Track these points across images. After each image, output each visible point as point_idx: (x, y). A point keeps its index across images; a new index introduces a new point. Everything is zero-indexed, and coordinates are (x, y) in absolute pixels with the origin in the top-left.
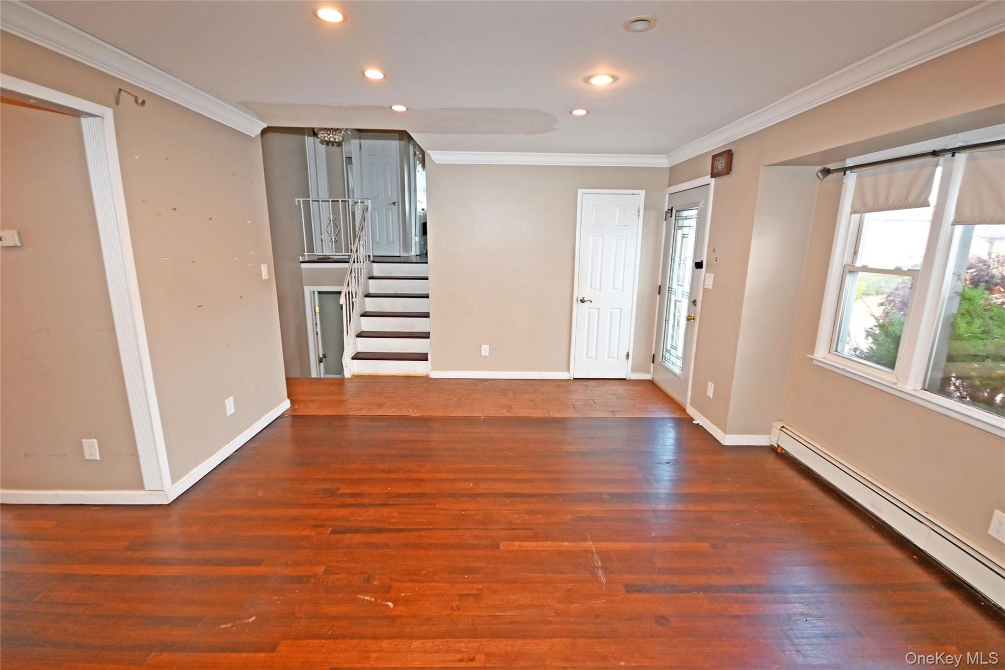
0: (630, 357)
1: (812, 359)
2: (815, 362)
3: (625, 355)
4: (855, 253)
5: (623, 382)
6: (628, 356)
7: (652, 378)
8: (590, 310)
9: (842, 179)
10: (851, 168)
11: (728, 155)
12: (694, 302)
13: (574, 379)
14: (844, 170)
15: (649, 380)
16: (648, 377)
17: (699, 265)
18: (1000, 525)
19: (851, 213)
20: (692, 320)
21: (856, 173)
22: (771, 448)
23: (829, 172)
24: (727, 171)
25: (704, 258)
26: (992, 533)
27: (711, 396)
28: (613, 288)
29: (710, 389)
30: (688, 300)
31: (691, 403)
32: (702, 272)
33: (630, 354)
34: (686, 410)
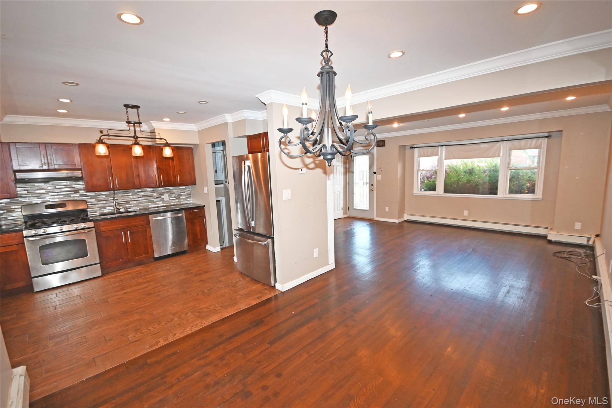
0: (343, 209)
1: (413, 194)
2: (414, 194)
3: (341, 209)
4: (419, 167)
5: (341, 219)
7: (349, 215)
9: (414, 150)
10: (417, 147)
11: (384, 141)
12: (372, 185)
14: (415, 148)
15: (348, 217)
17: (375, 173)
18: (466, 213)
19: (418, 157)
20: (373, 190)
21: (417, 148)
22: (405, 221)
23: (413, 148)
24: (384, 146)
25: (375, 171)
26: (465, 215)
27: (388, 211)
28: (337, 184)
29: (387, 209)
30: (368, 185)
31: (377, 217)
32: (375, 175)
33: (343, 208)
34: (375, 219)
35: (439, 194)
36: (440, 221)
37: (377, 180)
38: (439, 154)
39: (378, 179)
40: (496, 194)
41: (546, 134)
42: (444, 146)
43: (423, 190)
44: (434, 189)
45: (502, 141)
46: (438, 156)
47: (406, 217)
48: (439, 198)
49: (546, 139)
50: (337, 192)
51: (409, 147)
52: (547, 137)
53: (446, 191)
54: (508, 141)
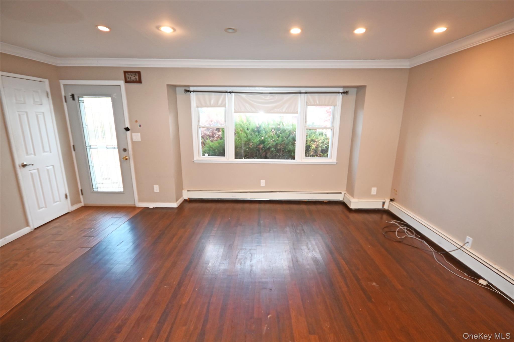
0: (68, 197)
1: (194, 161)
3: (64, 196)
4: (199, 121)
6: (66, 196)
7: (85, 204)
8: (31, 172)
9: (190, 94)
10: (194, 91)
11: (139, 74)
12: (125, 150)
13: (35, 229)
14: (190, 92)
15: (82, 207)
16: (82, 204)
17: (127, 129)
18: (263, 183)
19: (196, 107)
20: (126, 159)
21: (195, 93)
22: (185, 201)
23: (188, 91)
24: (140, 82)
25: (127, 125)
26: (261, 185)
27: (158, 191)
28: (44, 151)
29: (156, 188)
30: (116, 151)
31: (140, 200)
32: (128, 133)
33: (68, 195)
34: (137, 206)
35: (230, 160)
36: (233, 197)
37: (133, 143)
38: (227, 105)
39: (134, 140)
40: (294, 158)
41: (341, 90)
42: (233, 92)
43: (206, 155)
44: (222, 153)
45: (300, 93)
46: (226, 107)
47: (186, 195)
48: (228, 165)
49: (340, 96)
50: (48, 168)
51: (183, 89)
52: (342, 93)
53: (237, 156)
54: (306, 94)
